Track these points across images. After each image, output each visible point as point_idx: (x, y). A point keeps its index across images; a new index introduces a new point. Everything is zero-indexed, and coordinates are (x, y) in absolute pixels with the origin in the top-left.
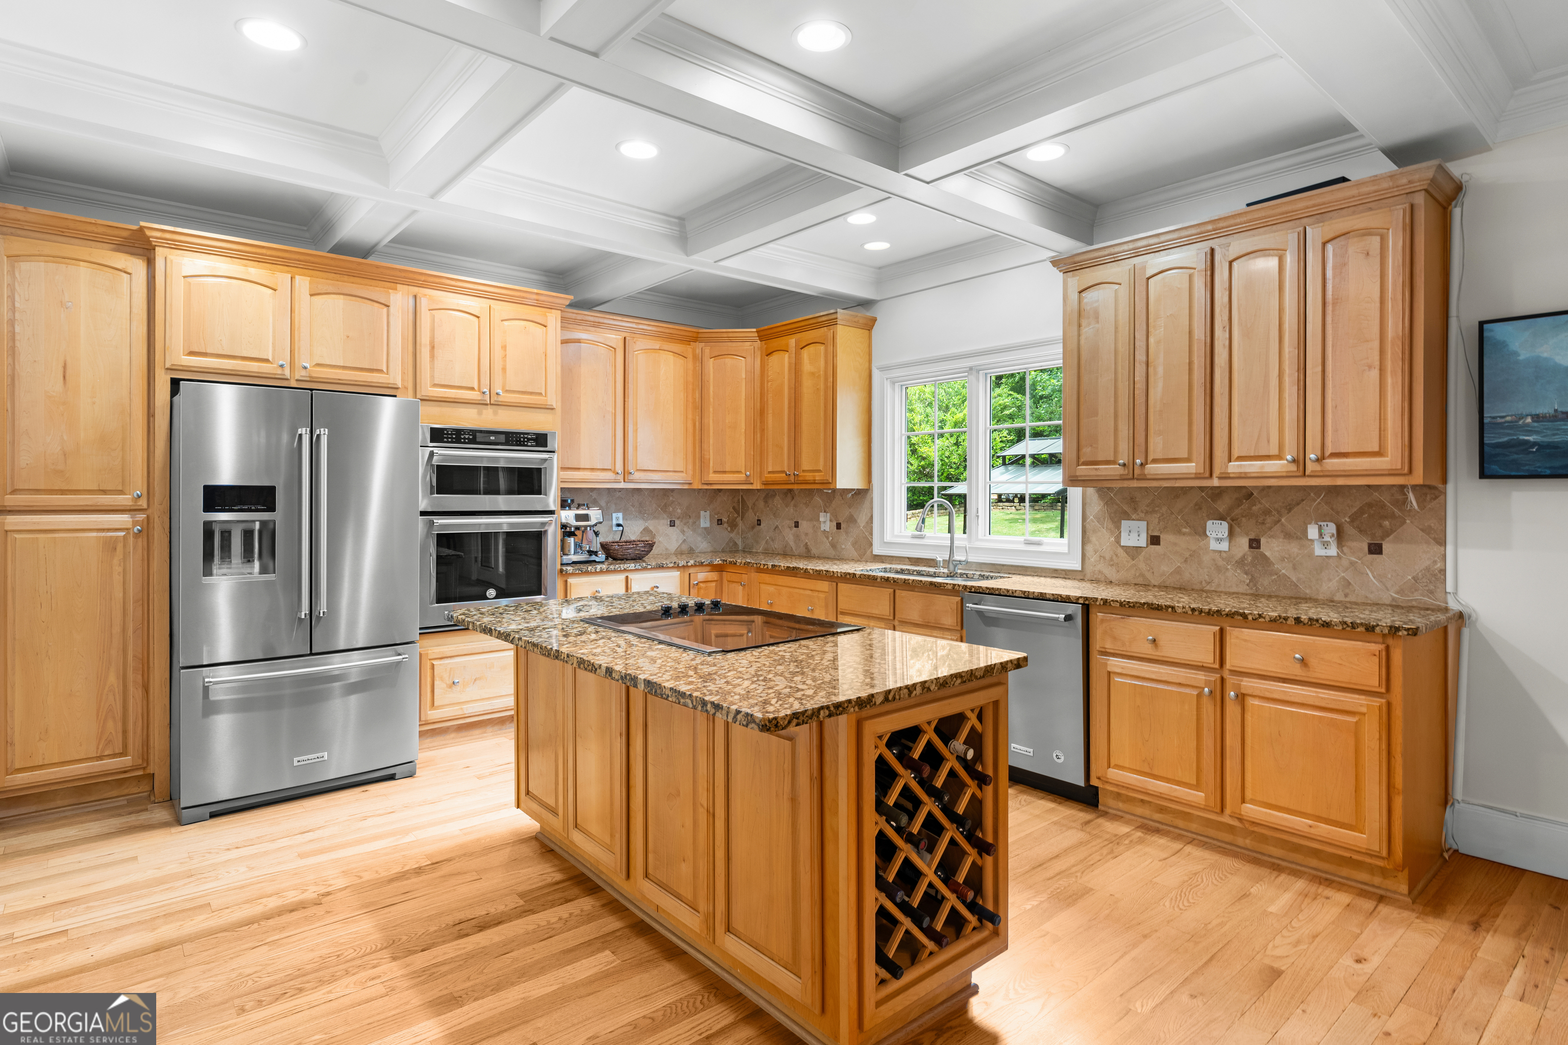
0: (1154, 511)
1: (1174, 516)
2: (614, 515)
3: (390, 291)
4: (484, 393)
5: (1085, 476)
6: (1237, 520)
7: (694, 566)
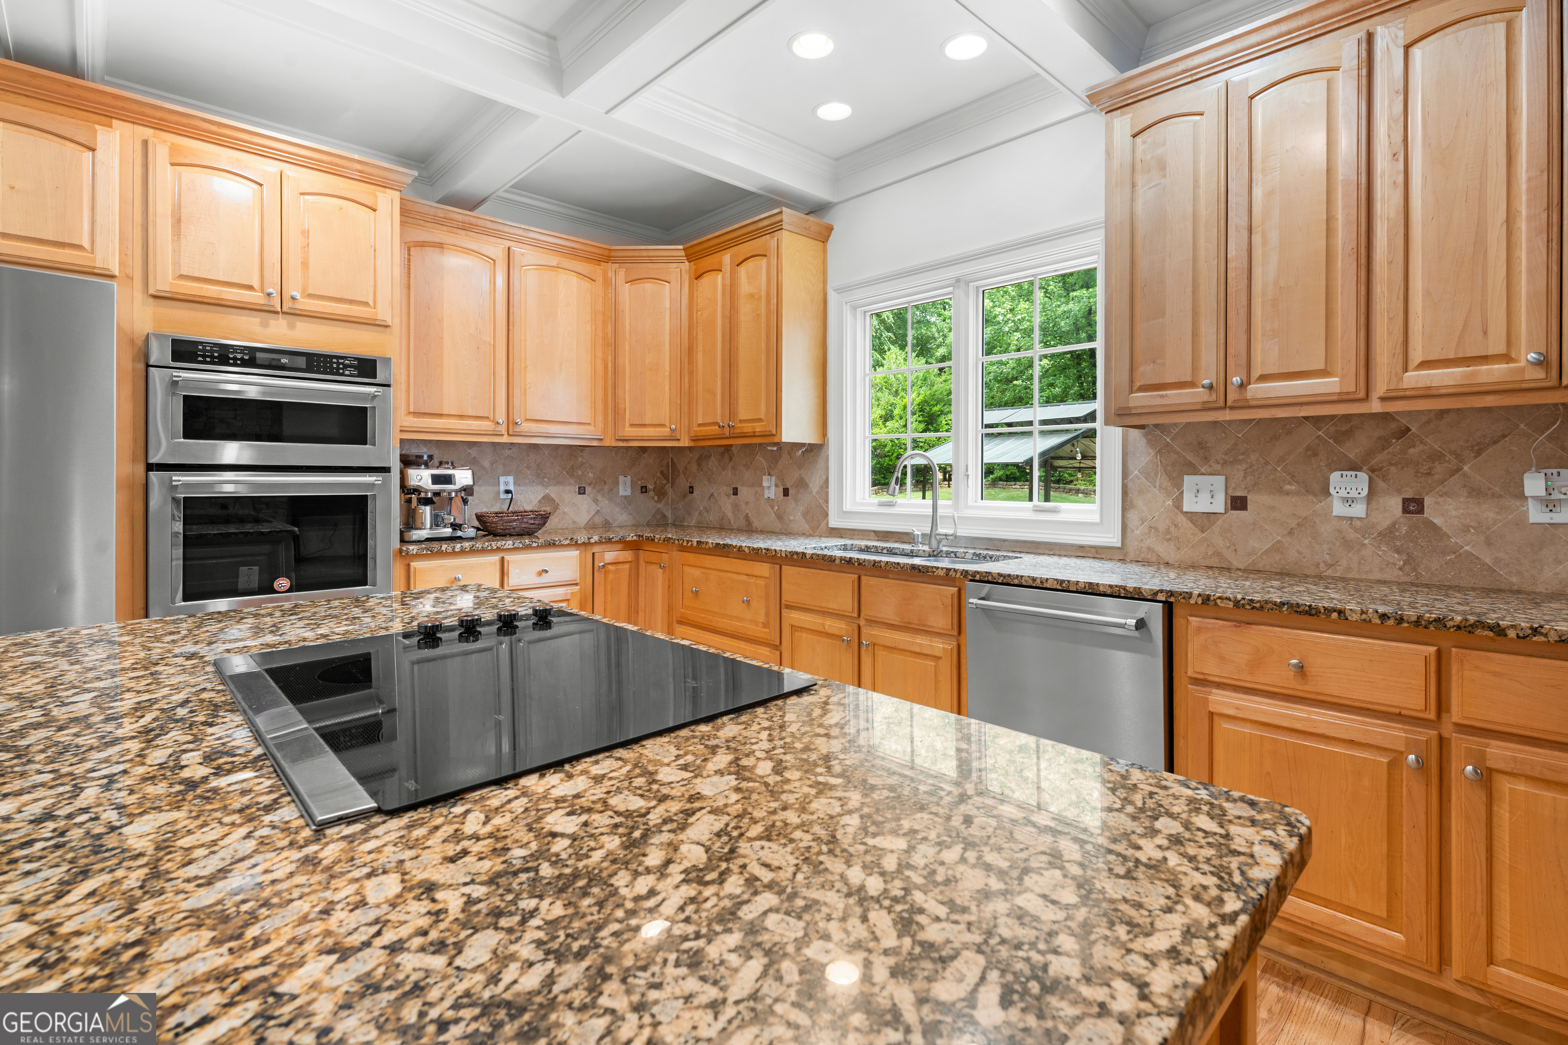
0: (1236, 461)
1: (1270, 467)
2: (502, 479)
3: (97, 127)
4: (269, 295)
5: (1143, 407)
6: (1380, 469)
7: (600, 543)
